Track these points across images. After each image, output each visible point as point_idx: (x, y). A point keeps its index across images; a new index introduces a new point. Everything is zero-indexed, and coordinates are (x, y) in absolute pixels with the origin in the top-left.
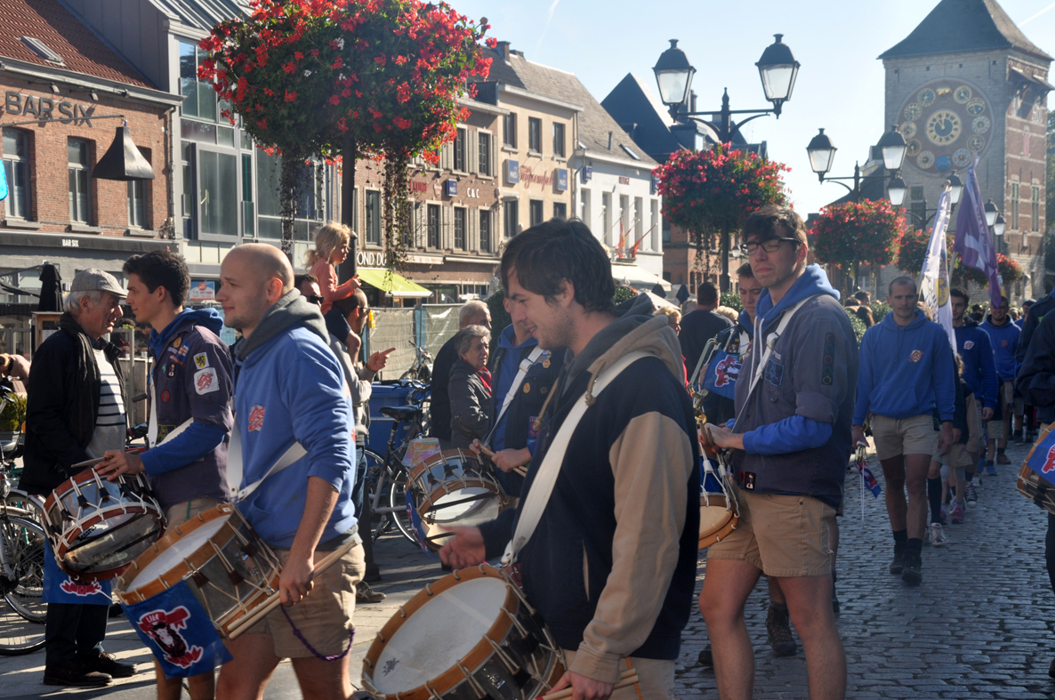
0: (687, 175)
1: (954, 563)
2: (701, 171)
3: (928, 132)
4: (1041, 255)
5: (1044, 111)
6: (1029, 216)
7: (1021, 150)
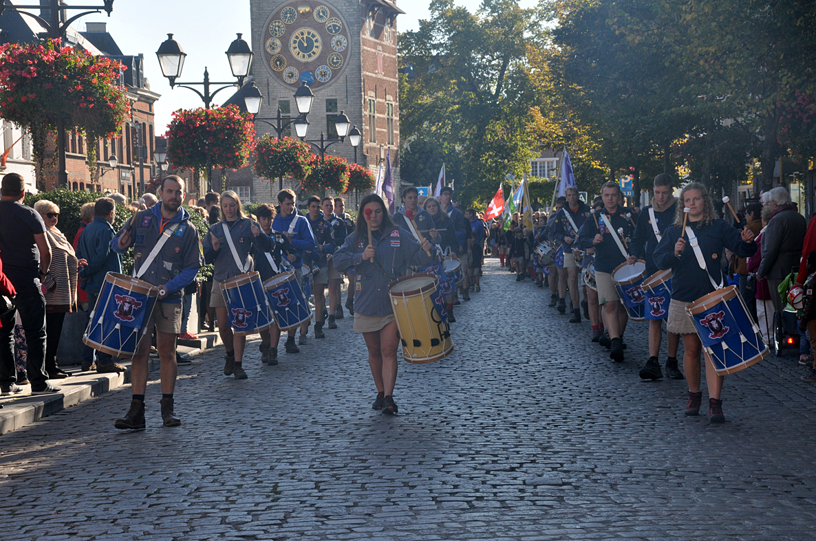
0: (17, 69)
1: (251, 438)
2: (31, 65)
3: (291, 49)
4: (396, 167)
5: (394, 33)
6: (385, 130)
7: (376, 68)
